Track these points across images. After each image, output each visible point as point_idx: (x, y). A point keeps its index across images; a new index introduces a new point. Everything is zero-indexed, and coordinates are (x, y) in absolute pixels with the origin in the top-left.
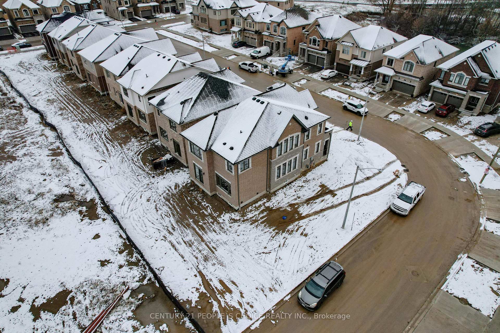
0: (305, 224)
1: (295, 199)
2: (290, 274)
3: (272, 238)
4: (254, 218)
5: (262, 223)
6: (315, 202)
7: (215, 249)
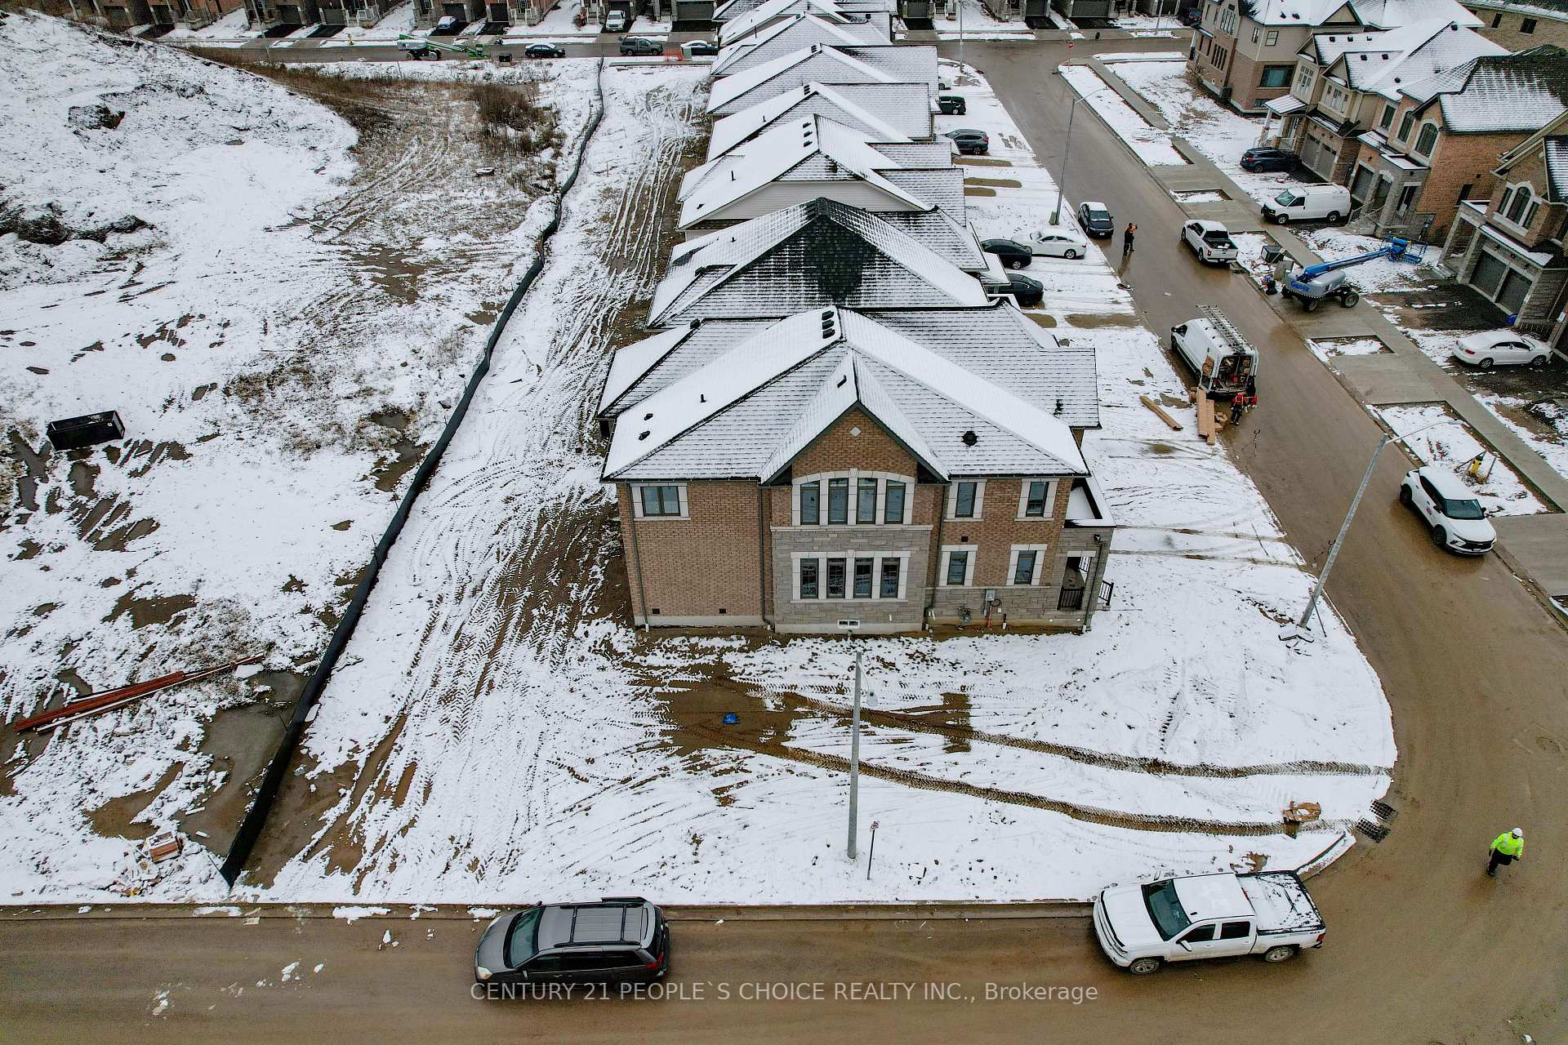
0: (763, 770)
1: (825, 690)
2: (560, 863)
3: (634, 749)
4: (656, 673)
5: (659, 696)
6: (871, 729)
7: (491, 686)
